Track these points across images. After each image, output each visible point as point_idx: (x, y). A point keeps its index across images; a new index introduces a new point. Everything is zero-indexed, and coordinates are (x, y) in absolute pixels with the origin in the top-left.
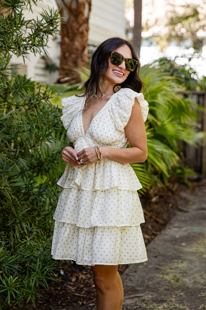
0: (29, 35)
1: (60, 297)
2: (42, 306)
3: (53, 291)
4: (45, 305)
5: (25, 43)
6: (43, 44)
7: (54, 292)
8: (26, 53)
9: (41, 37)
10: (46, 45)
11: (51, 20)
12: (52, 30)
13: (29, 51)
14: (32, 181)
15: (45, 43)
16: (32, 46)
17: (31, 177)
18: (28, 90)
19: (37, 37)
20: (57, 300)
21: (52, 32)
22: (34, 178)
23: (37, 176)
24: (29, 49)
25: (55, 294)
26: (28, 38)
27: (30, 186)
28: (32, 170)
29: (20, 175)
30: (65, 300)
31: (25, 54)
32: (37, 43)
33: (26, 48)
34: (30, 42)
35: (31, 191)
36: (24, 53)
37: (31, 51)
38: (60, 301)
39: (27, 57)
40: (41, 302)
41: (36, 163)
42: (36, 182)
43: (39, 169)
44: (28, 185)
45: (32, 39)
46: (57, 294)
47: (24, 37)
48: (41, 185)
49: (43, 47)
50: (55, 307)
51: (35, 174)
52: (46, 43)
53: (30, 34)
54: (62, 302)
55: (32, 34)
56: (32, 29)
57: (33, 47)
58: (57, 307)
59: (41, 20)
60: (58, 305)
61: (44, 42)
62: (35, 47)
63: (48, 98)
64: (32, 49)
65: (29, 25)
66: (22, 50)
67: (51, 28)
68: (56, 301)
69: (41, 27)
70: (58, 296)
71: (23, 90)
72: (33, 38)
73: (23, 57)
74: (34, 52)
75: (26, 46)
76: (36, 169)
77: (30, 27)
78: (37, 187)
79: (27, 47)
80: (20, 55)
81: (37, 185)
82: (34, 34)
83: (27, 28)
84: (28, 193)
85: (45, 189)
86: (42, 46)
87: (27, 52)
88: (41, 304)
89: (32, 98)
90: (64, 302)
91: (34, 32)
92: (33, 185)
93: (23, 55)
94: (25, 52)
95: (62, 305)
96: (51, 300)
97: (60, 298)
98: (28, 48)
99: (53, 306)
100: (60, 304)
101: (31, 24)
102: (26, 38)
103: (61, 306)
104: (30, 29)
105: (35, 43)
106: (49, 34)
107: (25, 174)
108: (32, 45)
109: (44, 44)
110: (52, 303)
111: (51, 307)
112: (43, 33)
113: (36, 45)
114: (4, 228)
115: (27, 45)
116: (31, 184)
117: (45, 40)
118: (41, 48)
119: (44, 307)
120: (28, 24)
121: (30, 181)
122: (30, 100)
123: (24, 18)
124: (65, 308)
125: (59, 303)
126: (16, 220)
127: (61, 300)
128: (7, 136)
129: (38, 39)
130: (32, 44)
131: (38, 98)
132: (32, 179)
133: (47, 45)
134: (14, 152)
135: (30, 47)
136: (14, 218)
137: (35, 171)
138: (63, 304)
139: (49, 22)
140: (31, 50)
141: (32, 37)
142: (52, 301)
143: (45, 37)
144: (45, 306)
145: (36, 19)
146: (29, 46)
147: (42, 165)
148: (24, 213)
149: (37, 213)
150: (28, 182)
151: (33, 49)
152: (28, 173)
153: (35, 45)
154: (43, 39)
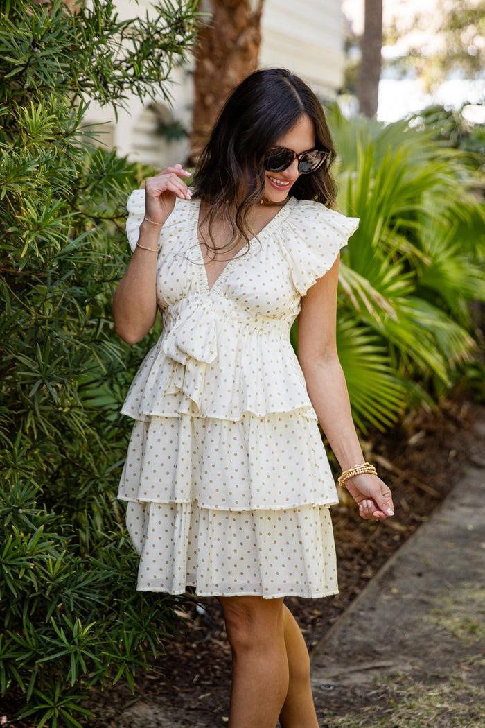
0: (128, 56)
1: (198, 665)
2: (155, 686)
3: (181, 652)
4: (163, 684)
5: (118, 73)
6: (159, 76)
7: (183, 655)
8: (121, 97)
9: (155, 60)
10: (166, 78)
11: (180, 20)
12: (182, 43)
13: (127, 92)
15: (165, 74)
16: (135, 81)
18: (125, 182)
19: (147, 60)
20: (189, 672)
21: (181, 46)
24: (127, 88)
25: (184, 659)
26: (125, 61)
29: (105, 380)
30: (208, 673)
31: (118, 99)
32: (147, 74)
33: (121, 84)
34: (131, 72)
36: (117, 97)
37: (133, 93)
38: (197, 676)
39: (122, 107)
40: (152, 677)
45: (136, 65)
46: (190, 659)
47: (116, 60)
49: (160, 83)
50: (186, 690)
52: (168, 74)
53: (130, 53)
54: (201, 678)
55: (134, 51)
56: (134, 40)
57: (136, 83)
58: (189, 690)
59: (155, 18)
60: (192, 685)
61: (162, 70)
62: (141, 83)
64: (134, 88)
65: (128, 32)
66: (111, 90)
67: (179, 38)
68: (187, 674)
69: (157, 36)
70: (191, 664)
71: (113, 182)
72: (137, 62)
73: (114, 105)
74: (140, 94)
75: (121, 80)
77: (130, 36)
79: (123, 83)
80: (107, 101)
82: (140, 52)
83: (122, 38)
84: (125, 422)
86: (158, 79)
87: (123, 94)
88: (152, 682)
90: (206, 677)
91: (138, 47)
93: (115, 101)
94: (119, 94)
95: (201, 685)
96: (175, 672)
97: (197, 669)
98: (126, 85)
99: (181, 687)
100: (198, 681)
101: (132, 28)
102: (121, 62)
103: (198, 688)
104: (131, 41)
105: (142, 74)
106: (174, 52)
107: (117, 379)
108: (135, 78)
109: (163, 75)
110: (178, 678)
111: (177, 689)
112: (160, 50)
113: (144, 77)
114: (68, 503)
115: (123, 77)
117: (164, 66)
118: (155, 85)
119: (160, 688)
120: (126, 30)
123: (117, 14)
124: (210, 691)
125: (195, 679)
126: (97, 485)
127: (199, 673)
128: (78, 290)
129: (148, 63)
130: (134, 75)
133: (169, 77)
134: (92, 326)
135: (131, 82)
136: (91, 480)
138: (203, 682)
139: (176, 23)
140: (132, 89)
141: (136, 58)
142: (178, 675)
143: (165, 58)
144: (163, 686)
145: (143, 18)
146: (127, 80)
148: (115, 469)
151: (138, 88)
152: (123, 376)
153: (141, 78)
154: (159, 64)
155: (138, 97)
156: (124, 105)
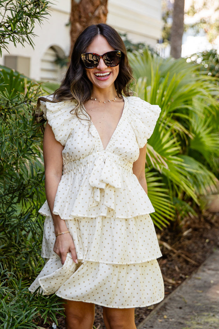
5: (2, 29)
8: (4, 43)
9: (25, 22)
10: (31, 32)
12: (39, 13)
13: (7, 40)
14: (10, 209)
16: (11, 34)
17: (9, 204)
18: (5, 90)
19: (20, 22)
21: (38, 15)
22: (14, 205)
23: (18, 202)
24: (7, 38)
26: (7, 22)
27: (7, 215)
28: (11, 195)
31: (2, 44)
32: (19, 30)
34: (10, 28)
35: (8, 221)
37: (10, 40)
39: (4, 48)
41: (16, 186)
42: (16, 211)
43: (20, 194)
44: (5, 214)
45: (12, 25)
47: (2, 22)
48: (21, 215)
49: (27, 35)
51: (15, 200)
52: (31, 30)
53: (9, 18)
55: (11, 17)
56: (11, 10)
57: (12, 35)
61: (29, 28)
62: (15, 34)
63: (30, 102)
64: (11, 37)
65: (10, 6)
67: (38, 10)
69: (25, 9)
72: (13, 23)
75: (5, 33)
76: (17, 194)
77: (10, 8)
78: (16, 217)
79: (5, 35)
81: (17, 214)
82: (15, 18)
83: (6, 10)
84: (5, 224)
85: (27, 220)
86: (26, 33)
87: (5, 41)
89: (10, 102)
91: (14, 16)
92: (11, 214)
94: (3, 41)
98: (7, 36)
101: (11, 4)
102: (5, 23)
104: (10, 11)
105: (16, 30)
106: (35, 18)
107: (3, 201)
108: (11, 32)
109: (28, 31)
112: (27, 17)
113: (17, 32)
115: (6, 31)
116: (9, 213)
117: (29, 25)
118: (24, 36)
120: (8, 5)
121: (8, 209)
122: (8, 103)
129: (21, 25)
130: (11, 30)
131: (18, 101)
132: (10, 206)
133: (32, 32)
135: (9, 34)
137: (15, 196)
140: (10, 38)
141: (13, 21)
143: (30, 22)
146: (7, 33)
147: (24, 188)
149: (16, 250)
150: (5, 210)
151: (13, 37)
152: (5, 199)
153: (15, 32)
154: (27, 25)
155: (13, 42)
156: (6, 47)
